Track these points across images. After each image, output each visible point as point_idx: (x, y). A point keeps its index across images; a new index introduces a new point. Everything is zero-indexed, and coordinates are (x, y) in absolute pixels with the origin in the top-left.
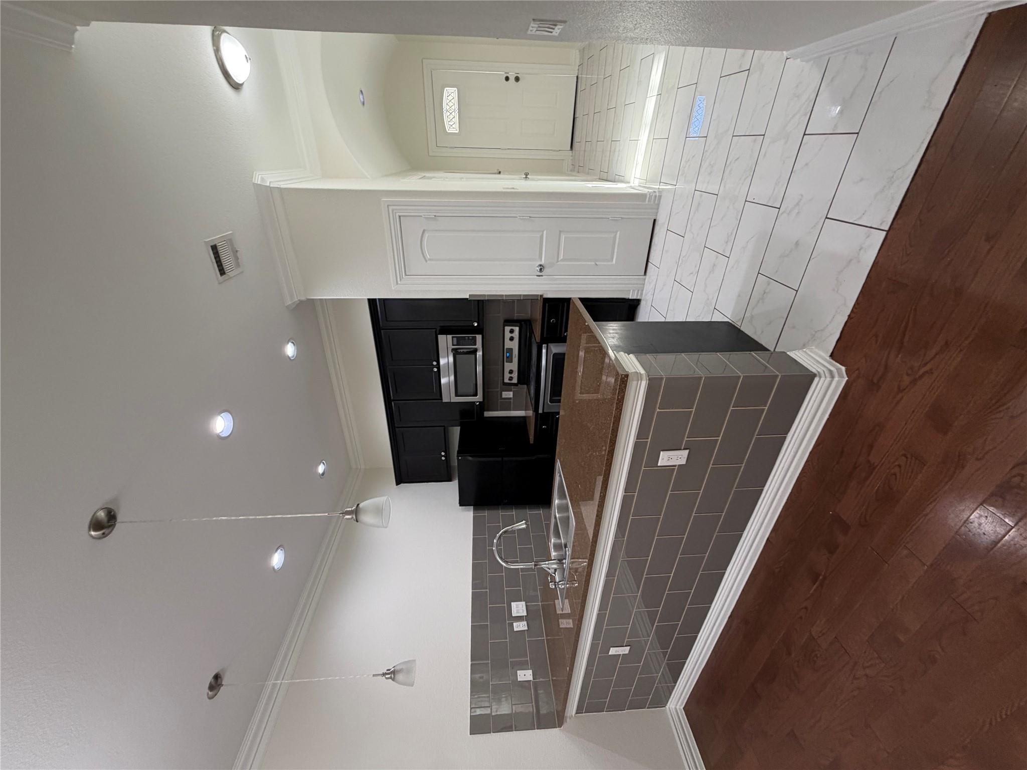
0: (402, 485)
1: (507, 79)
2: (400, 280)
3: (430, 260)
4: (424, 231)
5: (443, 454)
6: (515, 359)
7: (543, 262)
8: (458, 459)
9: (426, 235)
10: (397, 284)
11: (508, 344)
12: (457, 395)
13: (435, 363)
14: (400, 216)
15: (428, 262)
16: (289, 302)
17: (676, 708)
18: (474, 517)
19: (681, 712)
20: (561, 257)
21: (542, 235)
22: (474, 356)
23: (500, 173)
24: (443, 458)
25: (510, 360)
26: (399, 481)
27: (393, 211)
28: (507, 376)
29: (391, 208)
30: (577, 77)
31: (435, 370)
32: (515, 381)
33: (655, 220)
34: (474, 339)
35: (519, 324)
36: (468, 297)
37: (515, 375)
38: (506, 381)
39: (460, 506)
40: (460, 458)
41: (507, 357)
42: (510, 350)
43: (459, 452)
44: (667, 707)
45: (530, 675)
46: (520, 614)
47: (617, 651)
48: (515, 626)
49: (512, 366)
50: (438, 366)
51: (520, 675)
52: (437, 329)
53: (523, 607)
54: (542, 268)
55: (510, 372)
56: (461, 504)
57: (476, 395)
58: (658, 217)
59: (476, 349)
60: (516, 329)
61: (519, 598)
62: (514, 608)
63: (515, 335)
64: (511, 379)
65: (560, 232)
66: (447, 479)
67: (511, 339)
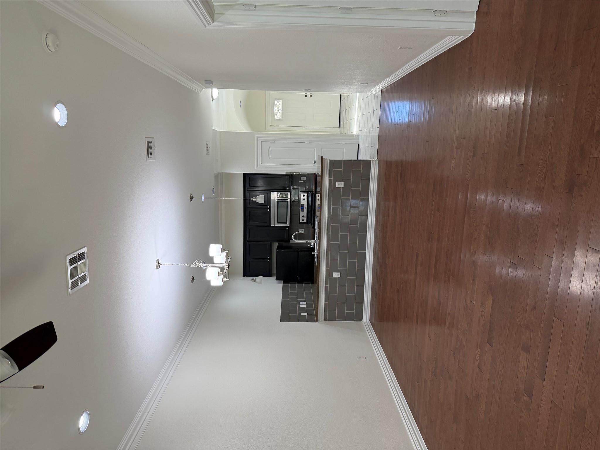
0: (246, 277)
1: (306, 96)
2: (259, 166)
3: (271, 158)
4: (270, 147)
5: (268, 258)
6: (305, 210)
7: (315, 160)
8: (277, 251)
9: (271, 149)
10: (258, 167)
11: (302, 202)
12: (278, 223)
14: (261, 142)
15: (270, 159)
16: (215, 173)
17: (366, 321)
18: (283, 286)
19: (368, 322)
21: (315, 149)
22: (286, 203)
24: (268, 260)
25: (303, 210)
26: (244, 275)
27: (259, 139)
28: (301, 218)
29: (258, 139)
30: (341, 95)
31: (269, 210)
32: (305, 221)
33: (358, 144)
34: (287, 194)
35: (307, 192)
36: (285, 173)
37: (305, 218)
38: (301, 221)
39: (276, 280)
40: (278, 250)
41: (302, 209)
42: (303, 205)
44: (363, 321)
45: (306, 314)
46: (303, 304)
47: (336, 275)
48: (301, 306)
49: (304, 213)
50: (270, 208)
51: (302, 314)
52: (271, 190)
53: (305, 303)
54: (315, 162)
55: (303, 217)
56: (277, 279)
57: (286, 223)
58: (360, 143)
59: (287, 200)
60: (306, 195)
61: (304, 301)
62: (301, 303)
63: (305, 197)
64: (303, 220)
65: (322, 148)
66: (269, 275)
67: (304, 200)
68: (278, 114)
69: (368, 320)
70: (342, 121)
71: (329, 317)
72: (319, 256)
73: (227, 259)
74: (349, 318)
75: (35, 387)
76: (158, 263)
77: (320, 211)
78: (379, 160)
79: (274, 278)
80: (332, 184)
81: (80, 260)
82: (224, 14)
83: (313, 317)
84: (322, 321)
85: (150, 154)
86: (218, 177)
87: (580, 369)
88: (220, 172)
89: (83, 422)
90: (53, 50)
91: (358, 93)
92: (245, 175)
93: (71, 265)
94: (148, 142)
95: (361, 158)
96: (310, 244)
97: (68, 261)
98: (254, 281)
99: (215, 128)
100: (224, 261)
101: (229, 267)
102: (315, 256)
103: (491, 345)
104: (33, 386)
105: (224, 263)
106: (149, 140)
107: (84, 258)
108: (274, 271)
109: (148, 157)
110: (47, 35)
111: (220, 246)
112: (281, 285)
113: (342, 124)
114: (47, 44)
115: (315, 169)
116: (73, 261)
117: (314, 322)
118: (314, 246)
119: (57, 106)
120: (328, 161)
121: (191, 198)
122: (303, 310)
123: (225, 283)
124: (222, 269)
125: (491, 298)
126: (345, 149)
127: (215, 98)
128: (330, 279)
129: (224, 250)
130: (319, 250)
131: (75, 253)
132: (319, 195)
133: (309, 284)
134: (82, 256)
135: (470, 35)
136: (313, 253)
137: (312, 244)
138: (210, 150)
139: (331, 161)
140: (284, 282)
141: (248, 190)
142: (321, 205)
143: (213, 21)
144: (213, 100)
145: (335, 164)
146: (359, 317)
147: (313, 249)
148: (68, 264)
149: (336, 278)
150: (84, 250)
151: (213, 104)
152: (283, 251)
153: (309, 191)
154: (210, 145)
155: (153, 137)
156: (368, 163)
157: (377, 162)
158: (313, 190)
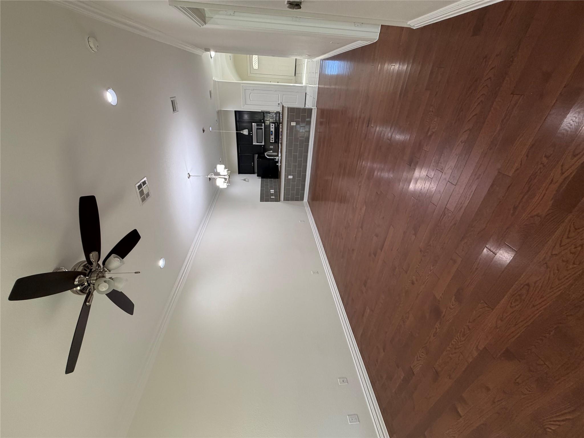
0: (240, 174)
2: (244, 105)
4: (250, 93)
5: (252, 163)
6: (274, 134)
7: (279, 103)
8: (257, 160)
9: (251, 94)
10: (243, 107)
11: (271, 129)
12: (257, 142)
13: (251, 133)
14: (245, 89)
15: (251, 101)
16: (217, 110)
18: (261, 180)
19: (306, 202)
20: (284, 101)
21: (279, 96)
22: (262, 130)
23: (270, 82)
24: (252, 165)
25: (272, 135)
26: (239, 173)
29: (243, 87)
31: (251, 135)
32: (273, 142)
33: (306, 94)
34: (262, 125)
35: (274, 123)
37: (273, 140)
38: (271, 141)
41: (271, 134)
42: (272, 131)
43: (257, 158)
44: (304, 201)
45: (274, 197)
46: (272, 191)
47: (290, 177)
48: (271, 193)
49: (273, 137)
50: (252, 134)
51: (272, 197)
52: (252, 122)
53: (273, 191)
54: (279, 104)
55: (272, 138)
56: (258, 176)
57: (262, 143)
58: (307, 92)
59: (262, 128)
60: (274, 125)
61: (272, 189)
62: (271, 191)
63: (273, 126)
64: (272, 141)
65: (283, 95)
66: (254, 173)
67: (272, 128)
68: (256, 66)
69: (307, 200)
70: (297, 72)
71: (286, 199)
72: (281, 166)
73: (228, 173)
74: (297, 200)
75: (135, 273)
76: (188, 175)
77: (282, 135)
78: (317, 108)
79: (256, 175)
80: (289, 122)
81: (143, 185)
82: (212, 18)
83: (277, 199)
84: (282, 201)
85: (174, 109)
86: (219, 112)
87: (397, 250)
88: (220, 109)
89: (161, 263)
90: (96, 50)
91: (306, 60)
92: (235, 111)
93: (139, 189)
94: (172, 101)
95: (307, 107)
96: (276, 159)
97: (137, 187)
98: (245, 180)
99: (214, 79)
100: (226, 174)
101: (229, 178)
102: (279, 165)
103: (362, 229)
104: (134, 272)
105: (227, 175)
106: (172, 99)
107: (146, 183)
108: (256, 170)
109: (174, 111)
110: (89, 39)
111: (223, 166)
112: (260, 180)
113: (296, 75)
114: (90, 46)
115: (279, 109)
116: (140, 187)
117: (278, 201)
118: (278, 160)
119: (109, 91)
120: (287, 108)
121: (204, 131)
122: (272, 195)
123: (228, 186)
124: (225, 179)
125: (365, 207)
126: (297, 96)
127: (212, 56)
128: (287, 180)
129: (225, 168)
130: (281, 163)
131: (140, 182)
132: (281, 125)
133: (276, 179)
134: (144, 183)
135: (375, 41)
136: (277, 164)
137: (277, 159)
138: (212, 95)
139: (288, 108)
140: (262, 178)
141: (238, 122)
142: (282, 132)
143: (205, 24)
144: (211, 58)
145: (291, 110)
146: (302, 199)
147: (278, 162)
148: (138, 189)
149: (290, 179)
150: (145, 179)
151: (212, 60)
152: (260, 160)
153: (276, 123)
154: (212, 92)
155: (175, 96)
156: (310, 110)
157: (316, 110)
158: (278, 122)
